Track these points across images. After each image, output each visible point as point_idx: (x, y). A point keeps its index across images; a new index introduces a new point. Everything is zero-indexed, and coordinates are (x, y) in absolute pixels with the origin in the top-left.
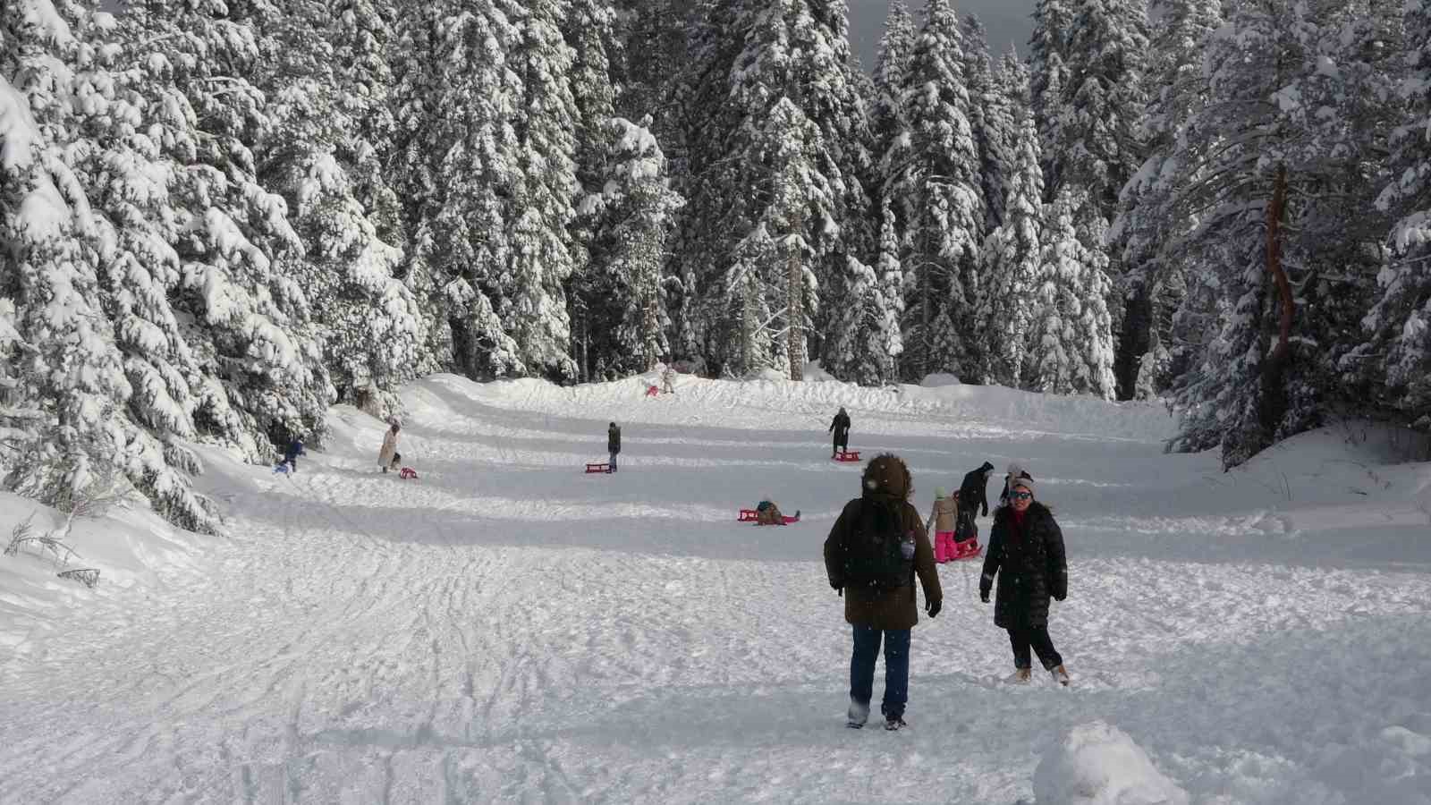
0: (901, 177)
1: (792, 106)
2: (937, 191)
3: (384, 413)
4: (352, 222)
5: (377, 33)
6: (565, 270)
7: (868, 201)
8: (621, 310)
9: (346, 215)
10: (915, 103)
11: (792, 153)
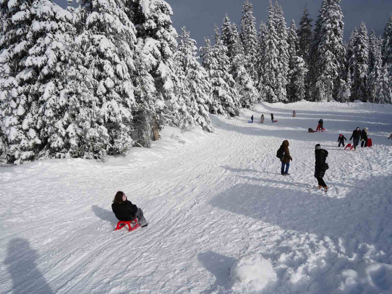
0: (352, 63)
1: (329, 52)
2: (360, 65)
3: (252, 109)
4: (247, 77)
5: (254, 45)
6: (286, 84)
7: (346, 68)
8: (296, 90)
9: (246, 77)
10: (356, 49)
11: (329, 61)
